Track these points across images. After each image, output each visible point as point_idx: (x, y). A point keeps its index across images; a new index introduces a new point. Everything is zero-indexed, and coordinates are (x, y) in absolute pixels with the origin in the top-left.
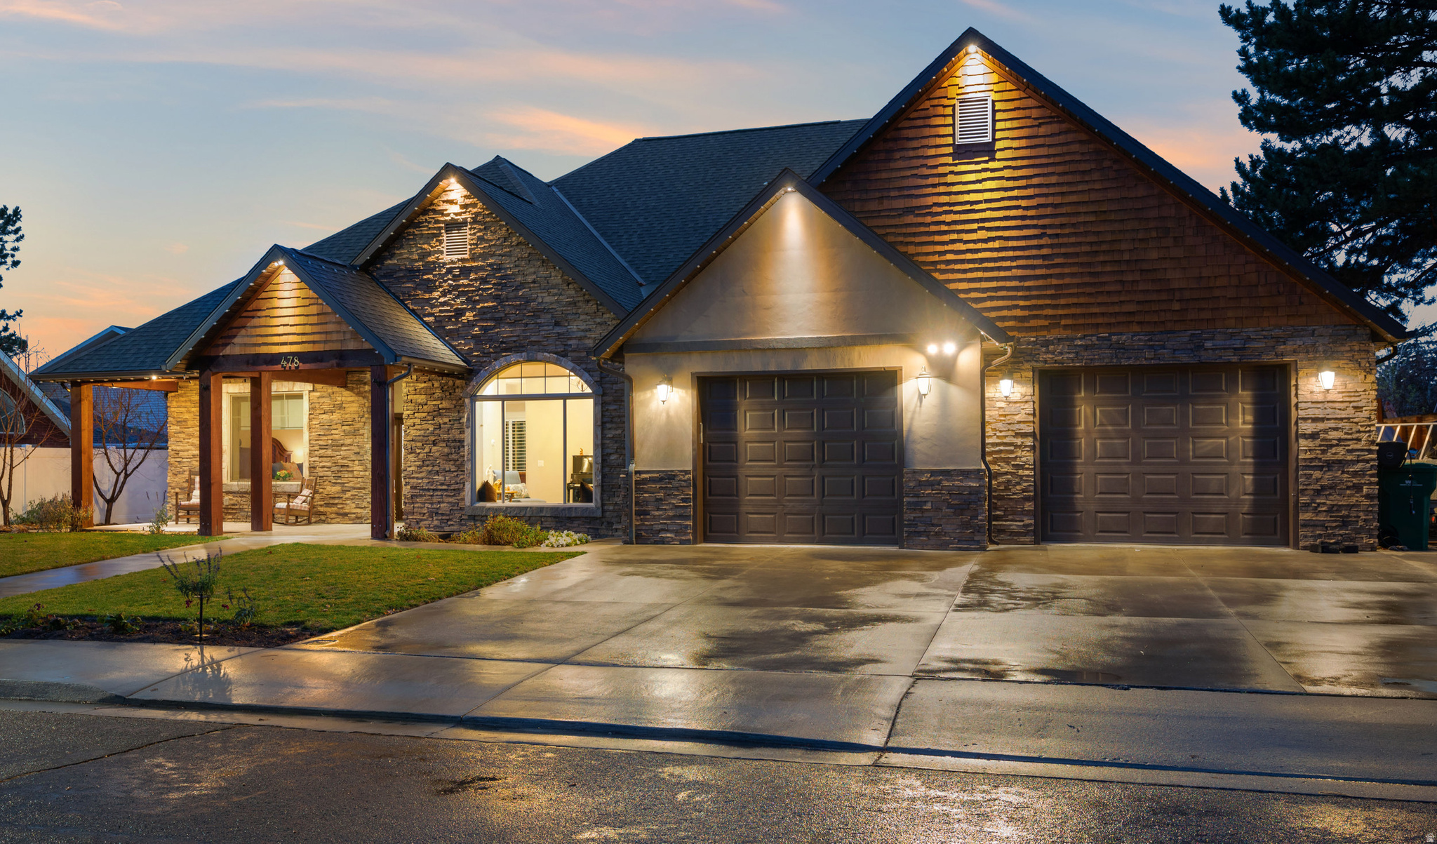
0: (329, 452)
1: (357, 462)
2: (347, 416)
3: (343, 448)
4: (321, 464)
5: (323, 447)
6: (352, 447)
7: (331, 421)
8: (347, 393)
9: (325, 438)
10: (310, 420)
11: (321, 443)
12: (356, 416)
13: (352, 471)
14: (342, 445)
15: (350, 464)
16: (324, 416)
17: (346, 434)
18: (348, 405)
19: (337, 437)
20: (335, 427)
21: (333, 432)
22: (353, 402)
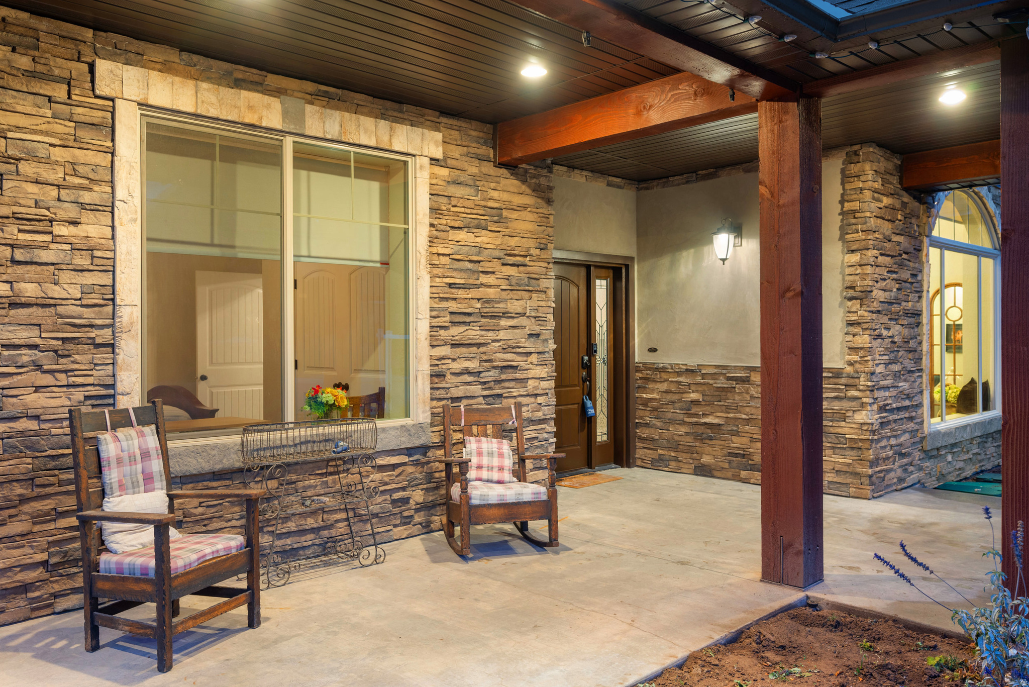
0: (473, 333)
1: (534, 358)
2: (513, 242)
3: (504, 322)
4: (456, 366)
5: (460, 318)
6: (522, 321)
7: (480, 249)
8: (512, 183)
9: (461, 293)
10: (432, 240)
11: (453, 306)
12: (531, 243)
13: (524, 381)
14: (505, 315)
15: (519, 361)
16: (462, 236)
17: (514, 287)
18: (515, 215)
19: (491, 293)
20: (487, 266)
21: (484, 279)
22: (524, 207)
